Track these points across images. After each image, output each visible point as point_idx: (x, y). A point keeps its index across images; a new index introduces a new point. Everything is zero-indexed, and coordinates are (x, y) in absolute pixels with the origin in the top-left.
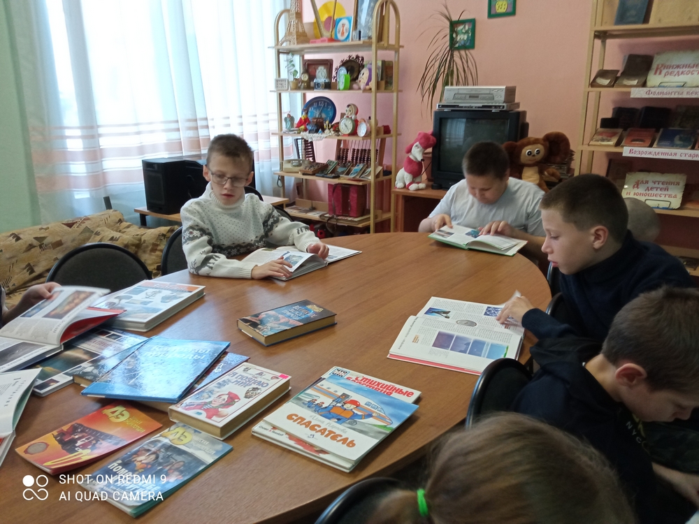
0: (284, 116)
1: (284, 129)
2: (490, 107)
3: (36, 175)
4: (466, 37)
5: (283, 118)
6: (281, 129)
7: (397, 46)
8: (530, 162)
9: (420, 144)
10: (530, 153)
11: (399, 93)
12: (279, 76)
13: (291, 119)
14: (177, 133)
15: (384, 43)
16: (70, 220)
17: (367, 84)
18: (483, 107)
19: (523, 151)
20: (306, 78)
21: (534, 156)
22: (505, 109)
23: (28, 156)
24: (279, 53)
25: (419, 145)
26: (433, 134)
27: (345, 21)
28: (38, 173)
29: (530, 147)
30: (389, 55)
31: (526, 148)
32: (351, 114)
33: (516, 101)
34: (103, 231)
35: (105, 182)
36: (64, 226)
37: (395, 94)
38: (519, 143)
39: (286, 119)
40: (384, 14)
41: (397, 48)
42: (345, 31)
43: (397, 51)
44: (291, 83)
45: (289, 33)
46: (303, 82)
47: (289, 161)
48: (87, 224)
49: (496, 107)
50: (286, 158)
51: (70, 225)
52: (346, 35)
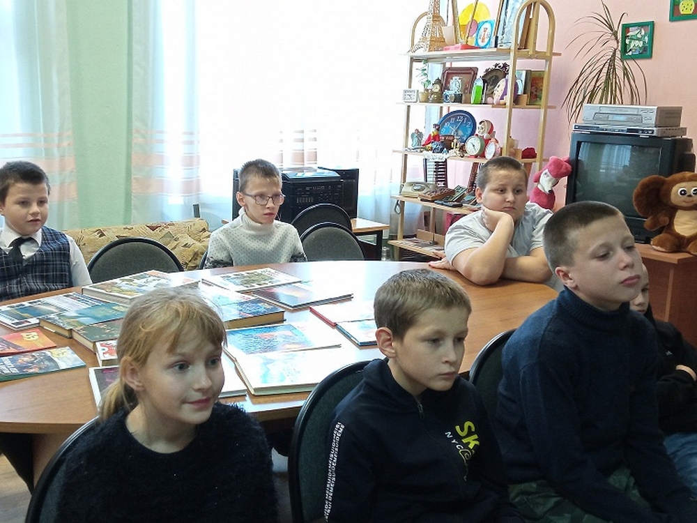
0: (411, 131)
1: (410, 146)
2: (637, 131)
3: (133, 177)
4: (641, 44)
5: (410, 135)
6: (406, 147)
7: (548, 54)
8: (684, 204)
9: (550, 171)
10: (683, 193)
11: (549, 110)
12: (410, 87)
13: (419, 135)
14: (300, 144)
15: (530, 50)
16: (154, 224)
17: (502, 99)
18: (629, 130)
19: (674, 189)
20: (437, 88)
21: (690, 196)
22: (654, 135)
23: (129, 157)
24: (413, 60)
25: (548, 173)
26: (568, 161)
27: (487, 25)
28: (135, 175)
29: (684, 184)
30: (536, 65)
31: (678, 185)
32: (483, 133)
33: (681, 126)
34: (182, 237)
35: (198, 189)
36: (147, 228)
37: (542, 111)
38: (670, 178)
39: (413, 135)
40: (531, 17)
41: (548, 57)
42: (486, 36)
43: (548, 59)
44: (420, 95)
45: (424, 38)
46: (433, 93)
47: (412, 184)
48: (170, 229)
49: (643, 131)
50: (408, 180)
51: (153, 228)
52: (487, 40)
